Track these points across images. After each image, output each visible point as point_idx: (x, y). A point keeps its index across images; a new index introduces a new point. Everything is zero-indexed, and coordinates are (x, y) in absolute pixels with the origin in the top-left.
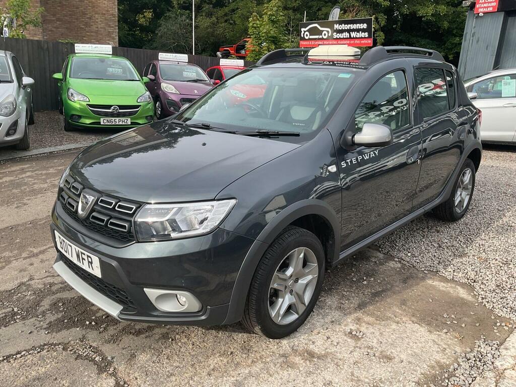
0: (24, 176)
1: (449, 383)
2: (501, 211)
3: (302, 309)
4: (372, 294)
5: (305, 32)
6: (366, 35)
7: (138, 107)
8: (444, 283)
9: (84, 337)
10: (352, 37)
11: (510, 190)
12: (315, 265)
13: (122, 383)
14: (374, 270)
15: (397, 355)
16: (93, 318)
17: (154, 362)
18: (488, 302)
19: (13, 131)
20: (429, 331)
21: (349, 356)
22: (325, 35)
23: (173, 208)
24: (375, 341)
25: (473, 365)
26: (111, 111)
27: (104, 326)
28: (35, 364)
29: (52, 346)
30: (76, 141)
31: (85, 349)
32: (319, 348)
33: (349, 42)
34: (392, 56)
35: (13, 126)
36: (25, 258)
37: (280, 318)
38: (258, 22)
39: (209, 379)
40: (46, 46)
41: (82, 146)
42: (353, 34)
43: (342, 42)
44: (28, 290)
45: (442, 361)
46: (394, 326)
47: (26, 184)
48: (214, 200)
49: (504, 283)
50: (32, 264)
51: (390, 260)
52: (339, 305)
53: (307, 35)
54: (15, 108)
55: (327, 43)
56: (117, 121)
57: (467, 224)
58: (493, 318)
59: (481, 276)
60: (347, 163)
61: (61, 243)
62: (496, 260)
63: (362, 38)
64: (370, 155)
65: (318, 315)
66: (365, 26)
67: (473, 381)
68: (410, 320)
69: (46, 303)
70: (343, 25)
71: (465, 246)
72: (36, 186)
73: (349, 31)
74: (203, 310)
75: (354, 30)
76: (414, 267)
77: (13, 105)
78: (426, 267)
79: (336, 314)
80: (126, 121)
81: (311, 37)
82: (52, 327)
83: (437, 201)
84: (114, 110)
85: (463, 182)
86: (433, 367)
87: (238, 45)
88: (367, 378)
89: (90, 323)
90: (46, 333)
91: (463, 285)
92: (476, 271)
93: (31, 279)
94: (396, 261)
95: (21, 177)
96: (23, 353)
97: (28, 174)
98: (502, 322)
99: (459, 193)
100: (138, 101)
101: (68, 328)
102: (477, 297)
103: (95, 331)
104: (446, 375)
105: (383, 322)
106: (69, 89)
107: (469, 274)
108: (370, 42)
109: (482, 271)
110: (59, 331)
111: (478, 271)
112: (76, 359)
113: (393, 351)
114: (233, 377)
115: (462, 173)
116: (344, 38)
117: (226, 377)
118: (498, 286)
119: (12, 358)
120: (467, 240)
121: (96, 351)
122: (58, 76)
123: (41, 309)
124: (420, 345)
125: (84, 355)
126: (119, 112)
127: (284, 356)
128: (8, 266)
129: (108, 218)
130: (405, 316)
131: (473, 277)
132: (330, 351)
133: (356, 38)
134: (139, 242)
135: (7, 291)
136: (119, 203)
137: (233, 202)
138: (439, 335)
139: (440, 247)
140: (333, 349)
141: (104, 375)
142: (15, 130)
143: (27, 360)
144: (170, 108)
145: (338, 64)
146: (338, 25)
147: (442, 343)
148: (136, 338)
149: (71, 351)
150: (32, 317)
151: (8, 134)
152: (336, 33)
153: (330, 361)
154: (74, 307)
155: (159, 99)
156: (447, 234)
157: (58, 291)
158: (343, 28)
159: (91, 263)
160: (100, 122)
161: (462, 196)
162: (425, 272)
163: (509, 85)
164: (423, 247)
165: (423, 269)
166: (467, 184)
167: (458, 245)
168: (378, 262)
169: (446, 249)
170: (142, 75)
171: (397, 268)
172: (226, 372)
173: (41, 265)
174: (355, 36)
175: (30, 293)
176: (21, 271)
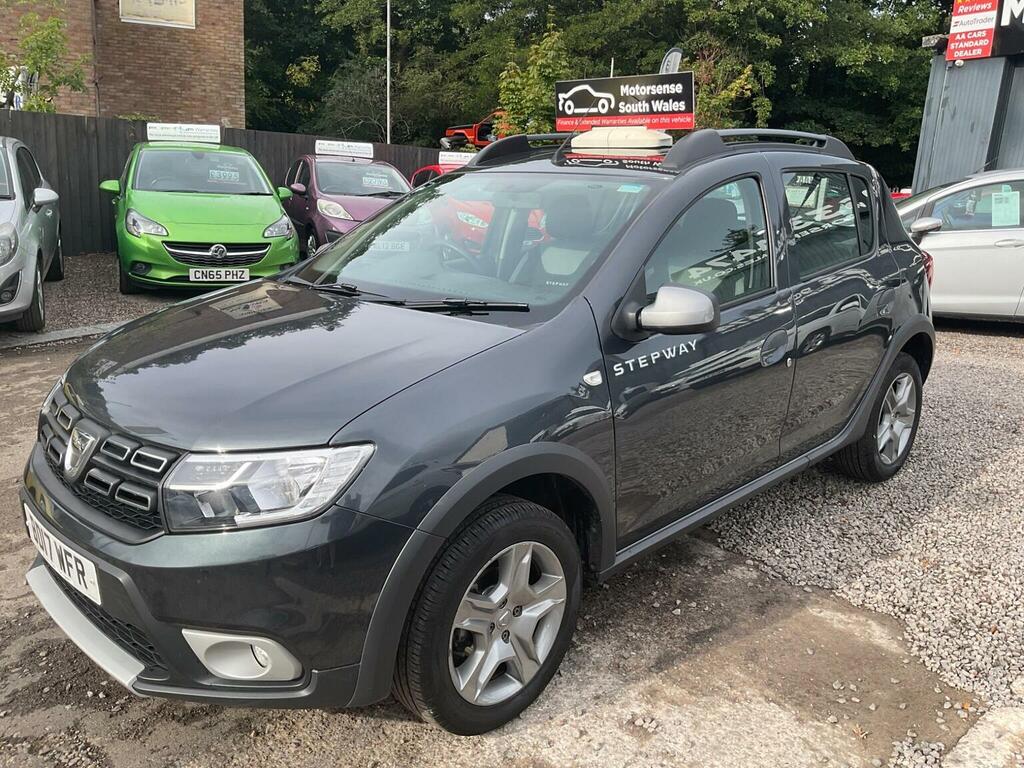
0: (23, 383)
2: (978, 460)
3: (530, 671)
4: (689, 636)
5: (565, 100)
6: (682, 106)
7: (264, 246)
8: (843, 613)
9: (76, 724)
10: (655, 110)
11: (1001, 416)
12: (557, 579)
14: (700, 584)
16: (104, 683)
18: (930, 656)
19: (9, 295)
20: (798, 720)
22: (603, 106)
23: (242, 463)
24: (681, 739)
26: (210, 254)
27: (123, 701)
29: (8, 742)
31: (74, 752)
32: (560, 756)
33: (648, 121)
34: (734, 149)
35: (11, 285)
37: (479, 691)
38: (518, 80)
40: (93, 127)
42: (657, 106)
43: (636, 122)
46: (726, 708)
47: (23, 401)
48: (326, 446)
49: (969, 615)
50: (3, 567)
51: (737, 564)
52: (617, 661)
53: (569, 108)
54: (15, 250)
55: (608, 122)
56: (223, 273)
57: (904, 488)
58: (937, 690)
59: (922, 600)
61: (34, 530)
62: (958, 564)
63: (673, 112)
64: (678, 349)
65: (569, 682)
66: (678, 88)
68: (762, 695)
69: (14, 650)
70: (637, 87)
71: (896, 534)
73: (649, 98)
74: (303, 678)
75: (658, 97)
76: (784, 577)
77: (10, 244)
78: (809, 578)
79: (606, 681)
80: (239, 274)
81: (578, 111)
82: (16, 703)
83: (835, 443)
84: (216, 251)
85: (894, 403)
87: (482, 125)
89: (96, 695)
90: (3, 714)
91: (883, 619)
92: (914, 589)
94: (748, 566)
95: (17, 386)
97: (33, 380)
98: (956, 700)
99: (886, 424)
100: (266, 235)
101: (47, 704)
102: (909, 645)
103: (102, 713)
105: (704, 699)
106: (129, 210)
107: (898, 594)
108: (689, 120)
109: (924, 588)
110: (29, 711)
111: (918, 589)
113: (716, 762)
115: (890, 384)
116: (639, 114)
118: (955, 621)
120: (902, 522)
121: (95, 755)
122: (110, 185)
123: (1, 664)
124: (775, 750)
125: (70, 764)
126: (226, 257)
129: (118, 480)
130: (751, 686)
131: (904, 601)
132: (582, 762)
133: (663, 113)
134: (171, 533)
136: (137, 451)
137: (368, 449)
138: (818, 728)
139: (844, 535)
140: (590, 758)
142: (13, 293)
145: (629, 164)
146: (627, 86)
147: (821, 747)
148: (182, 729)
149: (44, 755)
152: (623, 104)
154: (69, 660)
155: (313, 230)
156: (861, 508)
158: (638, 93)
159: (83, 573)
160: (188, 277)
161: (895, 429)
162: (806, 589)
163: (1007, 202)
164: (808, 536)
165: (803, 583)
166: (904, 405)
167: (881, 532)
168: (710, 567)
169: (855, 541)
170: (277, 183)
171: (750, 580)
173: (21, 570)
174: (660, 110)
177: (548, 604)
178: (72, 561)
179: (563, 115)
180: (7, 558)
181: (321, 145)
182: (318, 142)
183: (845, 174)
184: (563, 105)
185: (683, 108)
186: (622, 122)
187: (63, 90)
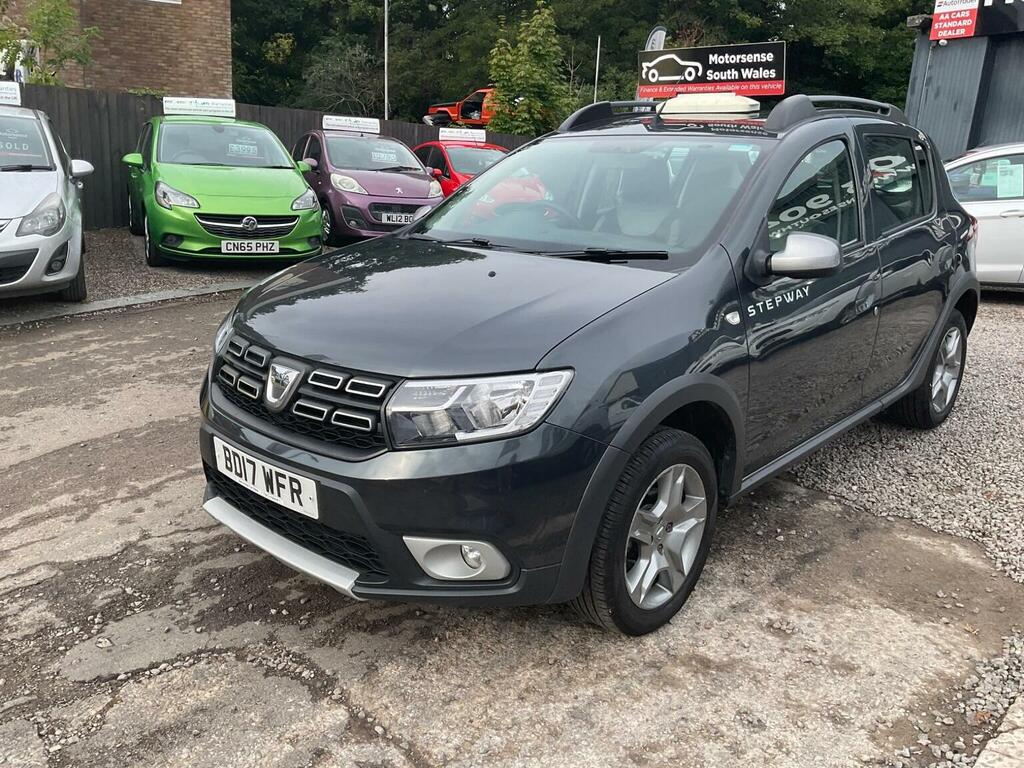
0: (85, 349)
1: (968, 708)
2: (1015, 409)
3: (678, 582)
4: (797, 558)
5: (649, 69)
6: (773, 73)
7: (293, 218)
8: (927, 537)
9: (271, 637)
10: (744, 77)
12: (701, 499)
13: (362, 715)
14: (792, 516)
15: (864, 663)
16: (283, 603)
17: (413, 678)
18: (1015, 570)
19: (59, 264)
20: (914, 621)
21: (774, 664)
22: (690, 74)
23: (458, 387)
24: (818, 638)
25: (1005, 677)
26: (241, 226)
27: (306, 616)
28: (189, 685)
29: (215, 653)
30: (174, 285)
31: (279, 658)
32: (716, 652)
33: (737, 87)
34: (823, 114)
35: (60, 254)
36: (124, 500)
37: (643, 597)
38: (509, 56)
39: (524, 707)
40: (104, 100)
41: (186, 295)
43: (724, 88)
44: (143, 556)
45: (948, 671)
46: (849, 613)
47: (92, 365)
48: (534, 371)
50: (140, 510)
51: (821, 499)
52: (740, 578)
53: (653, 75)
54: (63, 220)
55: (695, 89)
57: (953, 434)
59: (995, 526)
60: (757, 308)
61: (228, 459)
62: (1019, 497)
63: (764, 79)
64: (795, 295)
65: (702, 595)
66: (770, 57)
67: (1010, 704)
68: (877, 603)
69: (185, 578)
70: (727, 56)
71: (955, 473)
72: (114, 369)
73: (738, 67)
74: (512, 576)
75: (748, 66)
76: (866, 510)
77: (59, 214)
78: (889, 510)
79: (739, 595)
80: (270, 246)
81: (662, 79)
82: (205, 621)
83: (904, 388)
84: (247, 224)
85: (945, 354)
86: (932, 682)
87: (466, 102)
88: (815, 701)
89: (279, 612)
90: (199, 630)
91: (963, 542)
92: (985, 517)
93: (145, 536)
95: (81, 351)
96: (163, 666)
97: (94, 346)
99: (938, 374)
100: (294, 207)
101: (236, 621)
102: (993, 562)
103: (292, 627)
104: (960, 696)
105: (828, 606)
106: (157, 183)
107: (972, 521)
108: (779, 86)
109: (995, 516)
110: (222, 627)
111: (988, 517)
112: (266, 675)
113: (855, 656)
114: (566, 702)
115: (944, 336)
116: (727, 81)
117: (554, 703)
119: (143, 675)
120: (959, 462)
121: (300, 659)
122: (133, 158)
123: (178, 589)
124: (902, 645)
125: (280, 668)
126: (257, 229)
127: (652, 665)
128: (95, 514)
129: (331, 407)
130: (865, 596)
131: (979, 526)
132: (737, 657)
133: (752, 80)
134: (395, 450)
135: (103, 559)
136: (352, 380)
137: (567, 375)
138: (934, 628)
139: (909, 474)
140: (744, 654)
141: (324, 703)
142: (63, 262)
143: (172, 678)
144: (349, 222)
145: (715, 127)
146: (716, 55)
147: (941, 641)
148: (370, 637)
149: (252, 661)
150: (164, 604)
151: (49, 270)
152: (711, 71)
153: (740, 672)
154: (240, 585)
155: (327, 205)
156: (918, 450)
157: (201, 558)
158: (727, 62)
159: (299, 492)
160: (220, 249)
161: (944, 380)
162: (889, 518)
163: (1011, 174)
164: (879, 475)
165: (884, 514)
166: (952, 358)
167: (942, 471)
168: (797, 502)
169: (920, 479)
170: (297, 157)
171: (836, 512)
172: (551, 693)
173: (159, 512)
174: (750, 77)
175: (148, 561)
176: (122, 522)
177: (692, 522)
178: (285, 482)
179: (647, 82)
180: (141, 502)
181: (329, 121)
182: (325, 117)
183: (909, 140)
184: (647, 74)
185: (774, 75)
186: (710, 88)
187: (69, 63)
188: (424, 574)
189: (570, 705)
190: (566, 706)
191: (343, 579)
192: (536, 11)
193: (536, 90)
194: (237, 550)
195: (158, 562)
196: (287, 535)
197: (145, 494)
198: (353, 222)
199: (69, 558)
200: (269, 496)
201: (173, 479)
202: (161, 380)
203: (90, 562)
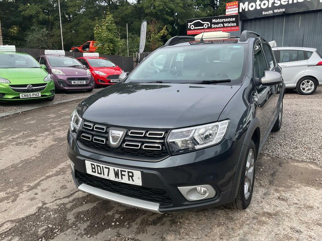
3: (251, 188)
4: (270, 175)
5: (191, 25)
6: (235, 24)
7: (45, 84)
8: (300, 163)
9: (118, 234)
10: (225, 26)
14: (259, 162)
15: (314, 205)
16: (115, 220)
20: (317, 189)
22: (206, 26)
23: (192, 130)
24: (295, 199)
26: (27, 88)
27: (127, 223)
30: (4, 111)
32: (270, 210)
33: (223, 29)
36: (28, 191)
37: (246, 195)
38: (100, 30)
41: (10, 114)
42: (226, 25)
43: (218, 30)
44: (48, 211)
46: (297, 190)
48: (217, 121)
50: (36, 194)
51: (263, 156)
52: (260, 184)
53: (192, 27)
55: (208, 31)
56: (32, 95)
57: (284, 132)
59: (315, 157)
60: (259, 96)
61: (93, 168)
63: (232, 26)
66: (234, 19)
68: (303, 185)
69: (71, 217)
70: (219, 20)
73: (223, 23)
74: (216, 196)
75: (226, 22)
76: (278, 157)
78: (284, 156)
79: (262, 190)
80: (37, 94)
81: (195, 28)
82: (89, 232)
84: (29, 87)
87: (84, 46)
88: (309, 220)
89: (115, 224)
90: (88, 237)
91: (310, 162)
93: (44, 204)
94: (266, 156)
99: (280, 114)
100: (45, 81)
101: (101, 230)
103: (124, 228)
105: (290, 189)
107: (308, 156)
108: (237, 28)
110: (97, 233)
111: (311, 154)
113: (309, 203)
116: (219, 27)
117: (233, 238)
123: (70, 222)
127: (254, 218)
128: (18, 198)
129: (142, 143)
130: (298, 184)
132: (277, 210)
133: (228, 27)
134: (172, 156)
135: (32, 215)
136: (149, 132)
137: (228, 121)
139: (281, 145)
144: (60, 85)
146: (215, 20)
150: (68, 229)
152: (213, 25)
153: (282, 215)
154: (94, 216)
156: (278, 138)
157: (72, 208)
158: (219, 21)
159: (132, 176)
160: (20, 97)
162: (286, 159)
164: (274, 146)
165: (283, 158)
167: (289, 143)
172: (230, 235)
173: (45, 193)
174: (227, 26)
175: (51, 213)
176: (32, 199)
177: (252, 168)
179: (190, 29)
180: (35, 191)
181: (47, 52)
182: (46, 50)
184: (190, 27)
185: (235, 25)
188: (186, 200)
189: (238, 238)
190: (237, 238)
191: (154, 207)
192: (107, 16)
193: (110, 40)
194: (84, 203)
195: (55, 213)
196: (121, 194)
197: (35, 187)
198: (61, 85)
199: (17, 217)
200: (117, 180)
201: (43, 180)
202: (17, 145)
203: (27, 217)
